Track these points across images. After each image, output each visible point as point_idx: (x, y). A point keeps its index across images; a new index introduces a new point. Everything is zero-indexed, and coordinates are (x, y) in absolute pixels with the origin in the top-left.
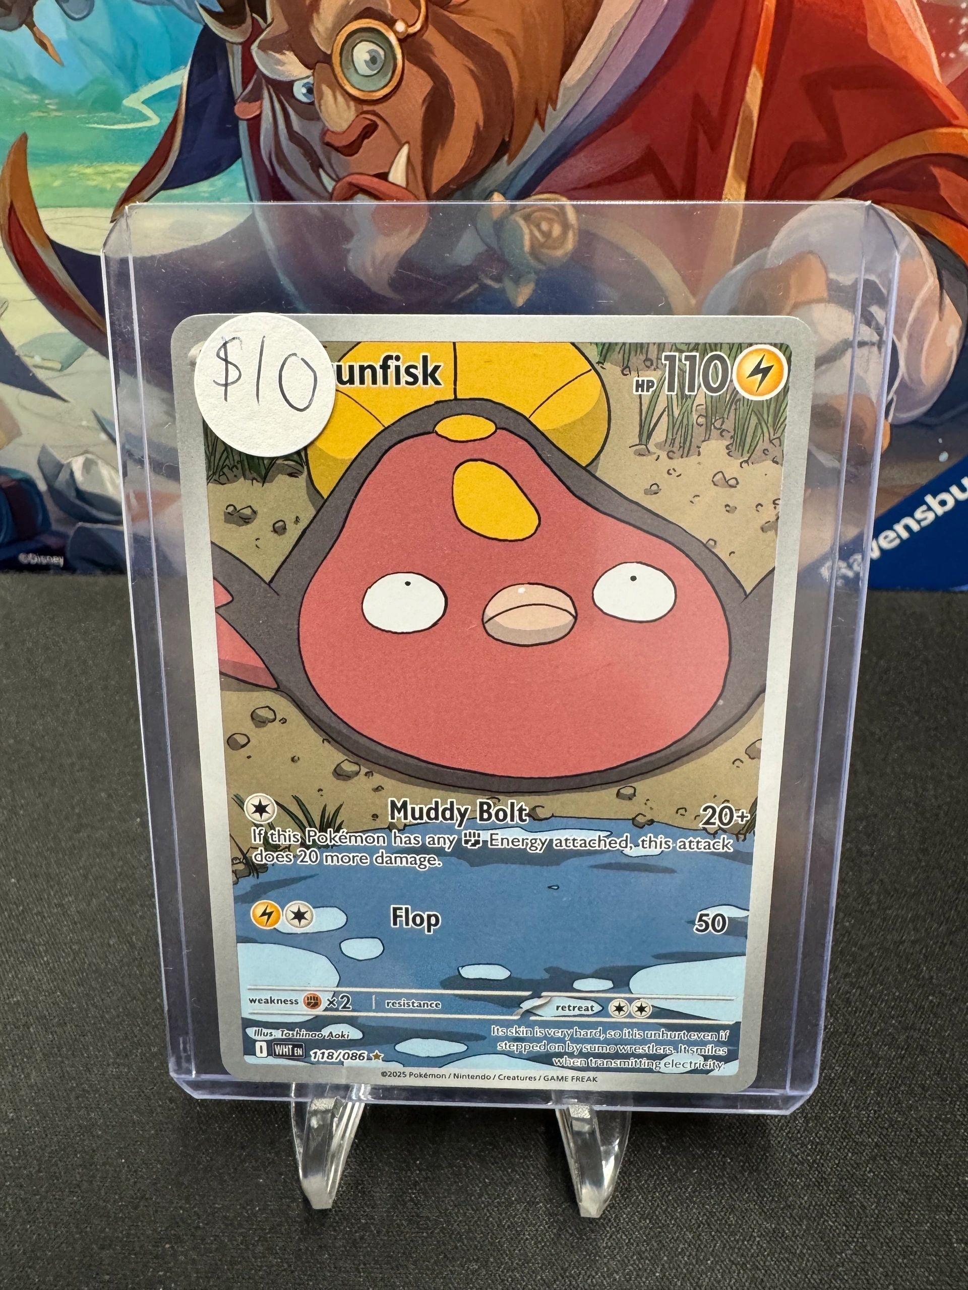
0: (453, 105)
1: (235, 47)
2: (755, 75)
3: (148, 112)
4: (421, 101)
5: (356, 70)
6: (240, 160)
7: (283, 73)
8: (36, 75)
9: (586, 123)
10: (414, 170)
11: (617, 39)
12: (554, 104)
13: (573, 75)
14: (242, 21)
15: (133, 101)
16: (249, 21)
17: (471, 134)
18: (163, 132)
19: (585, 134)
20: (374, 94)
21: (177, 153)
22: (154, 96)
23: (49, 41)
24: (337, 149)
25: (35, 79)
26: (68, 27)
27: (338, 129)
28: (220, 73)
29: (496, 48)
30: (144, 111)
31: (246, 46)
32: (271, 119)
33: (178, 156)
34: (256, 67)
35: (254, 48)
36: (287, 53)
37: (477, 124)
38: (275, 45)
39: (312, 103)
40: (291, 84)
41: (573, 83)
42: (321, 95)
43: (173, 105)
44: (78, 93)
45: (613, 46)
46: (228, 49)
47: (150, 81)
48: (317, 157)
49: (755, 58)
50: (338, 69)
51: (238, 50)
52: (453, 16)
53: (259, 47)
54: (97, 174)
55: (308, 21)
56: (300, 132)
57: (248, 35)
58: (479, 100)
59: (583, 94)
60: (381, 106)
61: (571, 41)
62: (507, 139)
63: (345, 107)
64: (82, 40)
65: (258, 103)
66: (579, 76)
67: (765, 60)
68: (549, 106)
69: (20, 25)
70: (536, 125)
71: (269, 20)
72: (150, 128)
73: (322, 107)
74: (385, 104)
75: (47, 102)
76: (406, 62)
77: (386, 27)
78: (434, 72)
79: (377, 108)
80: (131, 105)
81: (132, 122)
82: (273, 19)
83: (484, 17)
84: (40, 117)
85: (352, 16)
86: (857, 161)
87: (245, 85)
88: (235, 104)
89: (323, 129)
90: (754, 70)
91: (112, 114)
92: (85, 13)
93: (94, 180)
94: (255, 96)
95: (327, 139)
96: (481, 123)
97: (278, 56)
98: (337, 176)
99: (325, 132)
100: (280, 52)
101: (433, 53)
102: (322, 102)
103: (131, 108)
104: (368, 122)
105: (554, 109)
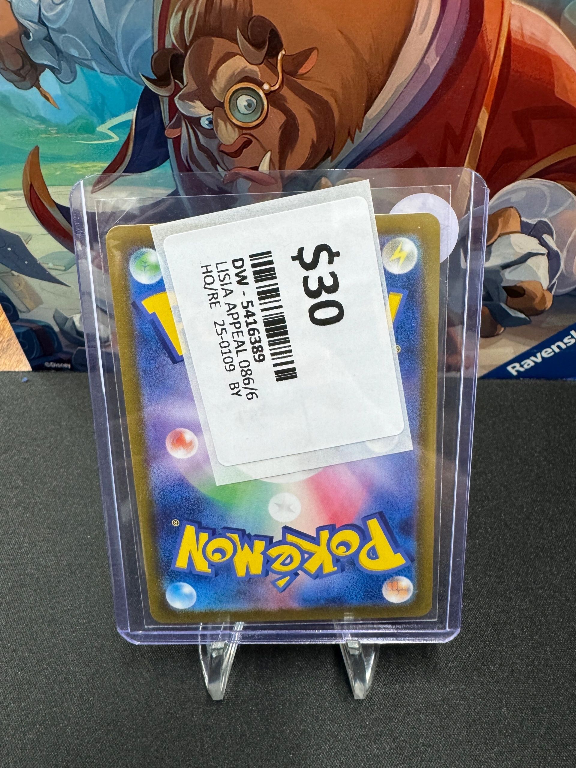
0: (299, 130)
1: (165, 99)
2: (484, 112)
3: (112, 134)
4: (278, 128)
5: (239, 112)
6: (168, 160)
7: (194, 113)
8: (42, 114)
9: (379, 138)
10: (274, 165)
11: (400, 93)
12: (360, 129)
13: (373, 112)
14: (169, 84)
15: (103, 128)
16: (173, 83)
17: (309, 144)
18: (121, 145)
19: (378, 145)
20: (249, 124)
21: (130, 157)
22: (115, 126)
23: (50, 95)
24: (228, 154)
25: (41, 117)
26: (61, 88)
27: (228, 143)
28: (156, 113)
29: (326, 99)
30: (109, 134)
31: (171, 99)
32: (187, 138)
33: (131, 158)
34: (178, 109)
35: (176, 99)
36: (197, 102)
37: (313, 141)
38: (190, 97)
39: (212, 129)
40: (199, 119)
41: (371, 117)
42: (217, 125)
43: (127, 131)
44: (68, 124)
45: (397, 97)
46: (160, 99)
47: (113, 117)
48: (215, 158)
49: (484, 103)
50: (228, 111)
51: (166, 100)
52: (299, 81)
53: (180, 98)
54: (82, 168)
55: (209, 84)
56: (204, 145)
57: (172, 92)
58: (314, 127)
59: (378, 123)
60: (255, 130)
61: (371, 94)
62: (330, 148)
63: (233, 131)
64: (70, 95)
65: (179, 130)
66: (376, 113)
67: (490, 104)
68: (357, 130)
69: (32, 87)
70: (349, 140)
71: (185, 83)
72: (113, 143)
73: (218, 132)
74: (257, 129)
75: (50, 129)
76: (270, 106)
77: (257, 87)
78: (287, 112)
79: (251, 132)
80: (101, 131)
81: (102, 140)
82: (187, 83)
83: (318, 81)
84: (46, 137)
85: (236, 81)
86: (543, 158)
87: (171, 119)
88: (165, 129)
89: (219, 143)
90: (483, 109)
91: (90, 135)
92: (71, 80)
93: (80, 171)
94: (177, 125)
95: (222, 148)
96: (315, 140)
97: (190, 103)
98: (228, 169)
99: (220, 145)
100: (192, 101)
101: (286, 102)
102: (218, 129)
103: (102, 132)
104: (246, 139)
105: (360, 132)
